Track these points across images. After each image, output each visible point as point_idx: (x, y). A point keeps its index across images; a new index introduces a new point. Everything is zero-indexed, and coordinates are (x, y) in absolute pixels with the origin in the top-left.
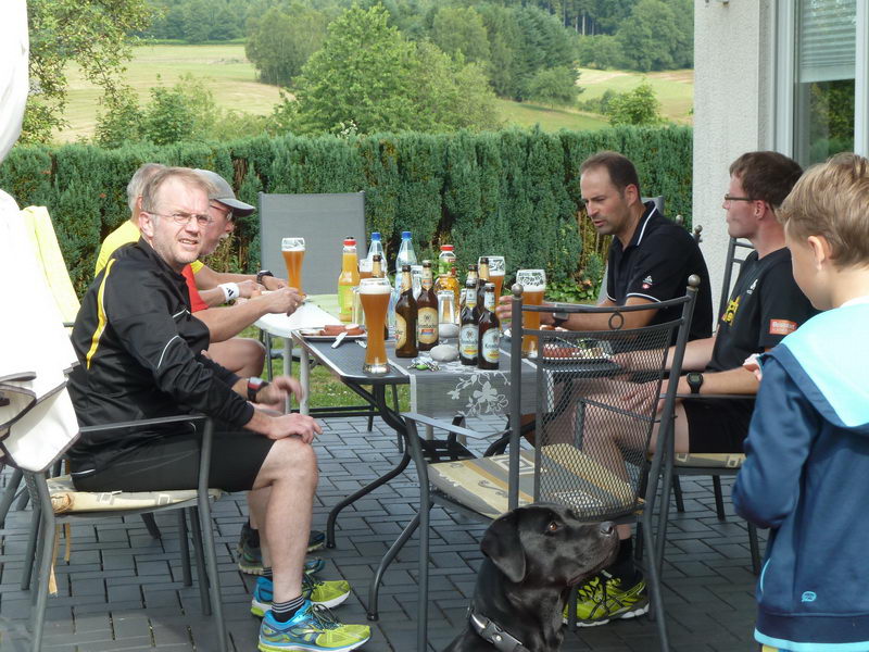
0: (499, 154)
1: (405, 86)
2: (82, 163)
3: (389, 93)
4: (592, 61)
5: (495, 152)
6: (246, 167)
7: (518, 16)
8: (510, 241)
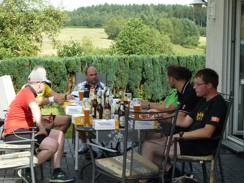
0: (158, 62)
1: (147, 41)
2: (38, 62)
3: (142, 43)
4: (204, 34)
5: (158, 61)
6: (85, 64)
7: (182, 21)
8: (162, 87)
